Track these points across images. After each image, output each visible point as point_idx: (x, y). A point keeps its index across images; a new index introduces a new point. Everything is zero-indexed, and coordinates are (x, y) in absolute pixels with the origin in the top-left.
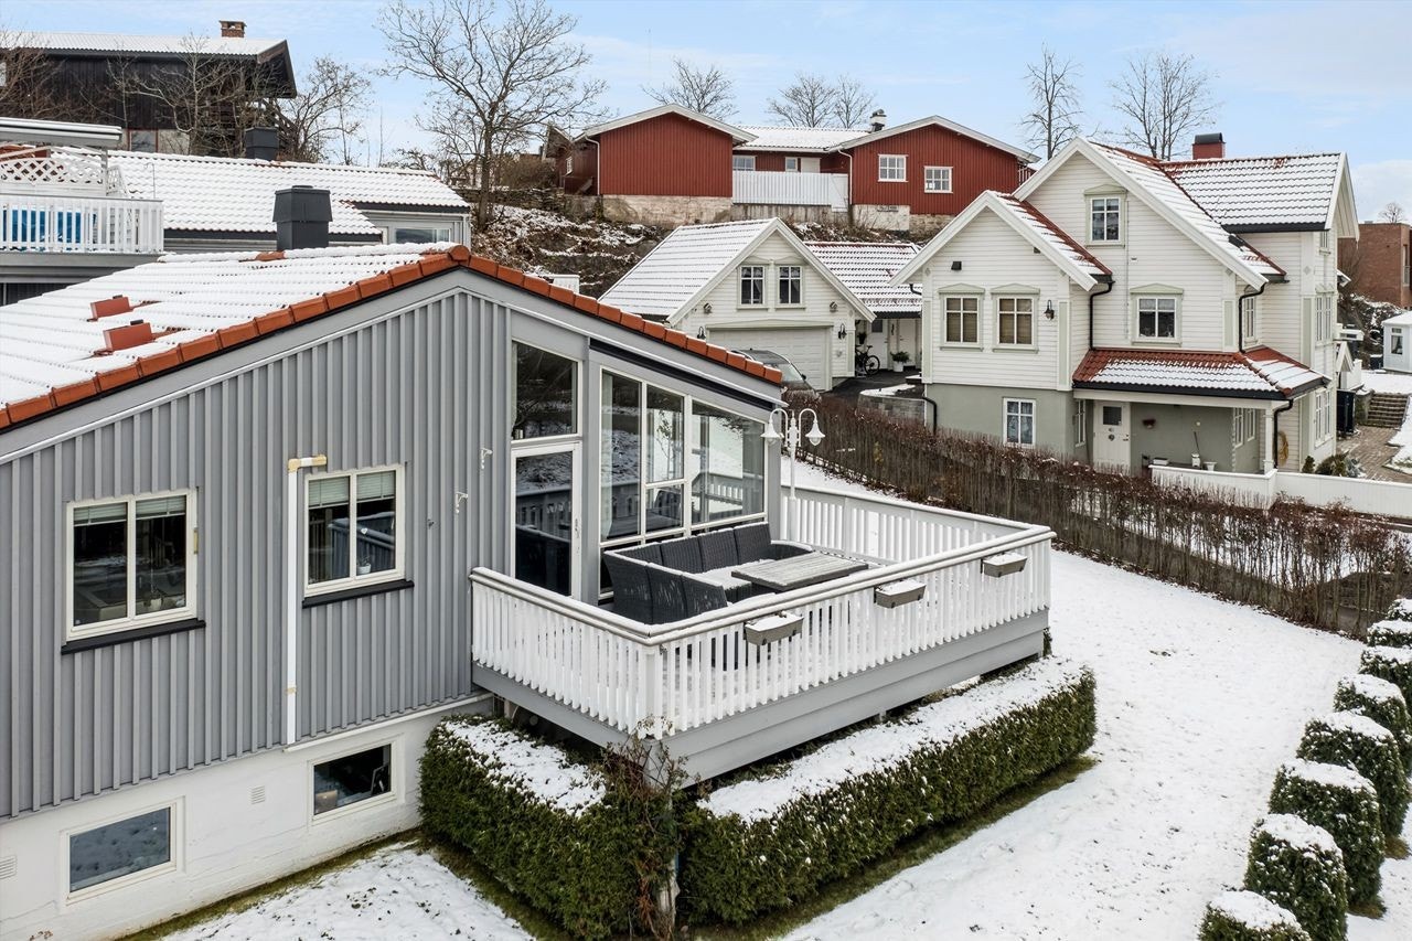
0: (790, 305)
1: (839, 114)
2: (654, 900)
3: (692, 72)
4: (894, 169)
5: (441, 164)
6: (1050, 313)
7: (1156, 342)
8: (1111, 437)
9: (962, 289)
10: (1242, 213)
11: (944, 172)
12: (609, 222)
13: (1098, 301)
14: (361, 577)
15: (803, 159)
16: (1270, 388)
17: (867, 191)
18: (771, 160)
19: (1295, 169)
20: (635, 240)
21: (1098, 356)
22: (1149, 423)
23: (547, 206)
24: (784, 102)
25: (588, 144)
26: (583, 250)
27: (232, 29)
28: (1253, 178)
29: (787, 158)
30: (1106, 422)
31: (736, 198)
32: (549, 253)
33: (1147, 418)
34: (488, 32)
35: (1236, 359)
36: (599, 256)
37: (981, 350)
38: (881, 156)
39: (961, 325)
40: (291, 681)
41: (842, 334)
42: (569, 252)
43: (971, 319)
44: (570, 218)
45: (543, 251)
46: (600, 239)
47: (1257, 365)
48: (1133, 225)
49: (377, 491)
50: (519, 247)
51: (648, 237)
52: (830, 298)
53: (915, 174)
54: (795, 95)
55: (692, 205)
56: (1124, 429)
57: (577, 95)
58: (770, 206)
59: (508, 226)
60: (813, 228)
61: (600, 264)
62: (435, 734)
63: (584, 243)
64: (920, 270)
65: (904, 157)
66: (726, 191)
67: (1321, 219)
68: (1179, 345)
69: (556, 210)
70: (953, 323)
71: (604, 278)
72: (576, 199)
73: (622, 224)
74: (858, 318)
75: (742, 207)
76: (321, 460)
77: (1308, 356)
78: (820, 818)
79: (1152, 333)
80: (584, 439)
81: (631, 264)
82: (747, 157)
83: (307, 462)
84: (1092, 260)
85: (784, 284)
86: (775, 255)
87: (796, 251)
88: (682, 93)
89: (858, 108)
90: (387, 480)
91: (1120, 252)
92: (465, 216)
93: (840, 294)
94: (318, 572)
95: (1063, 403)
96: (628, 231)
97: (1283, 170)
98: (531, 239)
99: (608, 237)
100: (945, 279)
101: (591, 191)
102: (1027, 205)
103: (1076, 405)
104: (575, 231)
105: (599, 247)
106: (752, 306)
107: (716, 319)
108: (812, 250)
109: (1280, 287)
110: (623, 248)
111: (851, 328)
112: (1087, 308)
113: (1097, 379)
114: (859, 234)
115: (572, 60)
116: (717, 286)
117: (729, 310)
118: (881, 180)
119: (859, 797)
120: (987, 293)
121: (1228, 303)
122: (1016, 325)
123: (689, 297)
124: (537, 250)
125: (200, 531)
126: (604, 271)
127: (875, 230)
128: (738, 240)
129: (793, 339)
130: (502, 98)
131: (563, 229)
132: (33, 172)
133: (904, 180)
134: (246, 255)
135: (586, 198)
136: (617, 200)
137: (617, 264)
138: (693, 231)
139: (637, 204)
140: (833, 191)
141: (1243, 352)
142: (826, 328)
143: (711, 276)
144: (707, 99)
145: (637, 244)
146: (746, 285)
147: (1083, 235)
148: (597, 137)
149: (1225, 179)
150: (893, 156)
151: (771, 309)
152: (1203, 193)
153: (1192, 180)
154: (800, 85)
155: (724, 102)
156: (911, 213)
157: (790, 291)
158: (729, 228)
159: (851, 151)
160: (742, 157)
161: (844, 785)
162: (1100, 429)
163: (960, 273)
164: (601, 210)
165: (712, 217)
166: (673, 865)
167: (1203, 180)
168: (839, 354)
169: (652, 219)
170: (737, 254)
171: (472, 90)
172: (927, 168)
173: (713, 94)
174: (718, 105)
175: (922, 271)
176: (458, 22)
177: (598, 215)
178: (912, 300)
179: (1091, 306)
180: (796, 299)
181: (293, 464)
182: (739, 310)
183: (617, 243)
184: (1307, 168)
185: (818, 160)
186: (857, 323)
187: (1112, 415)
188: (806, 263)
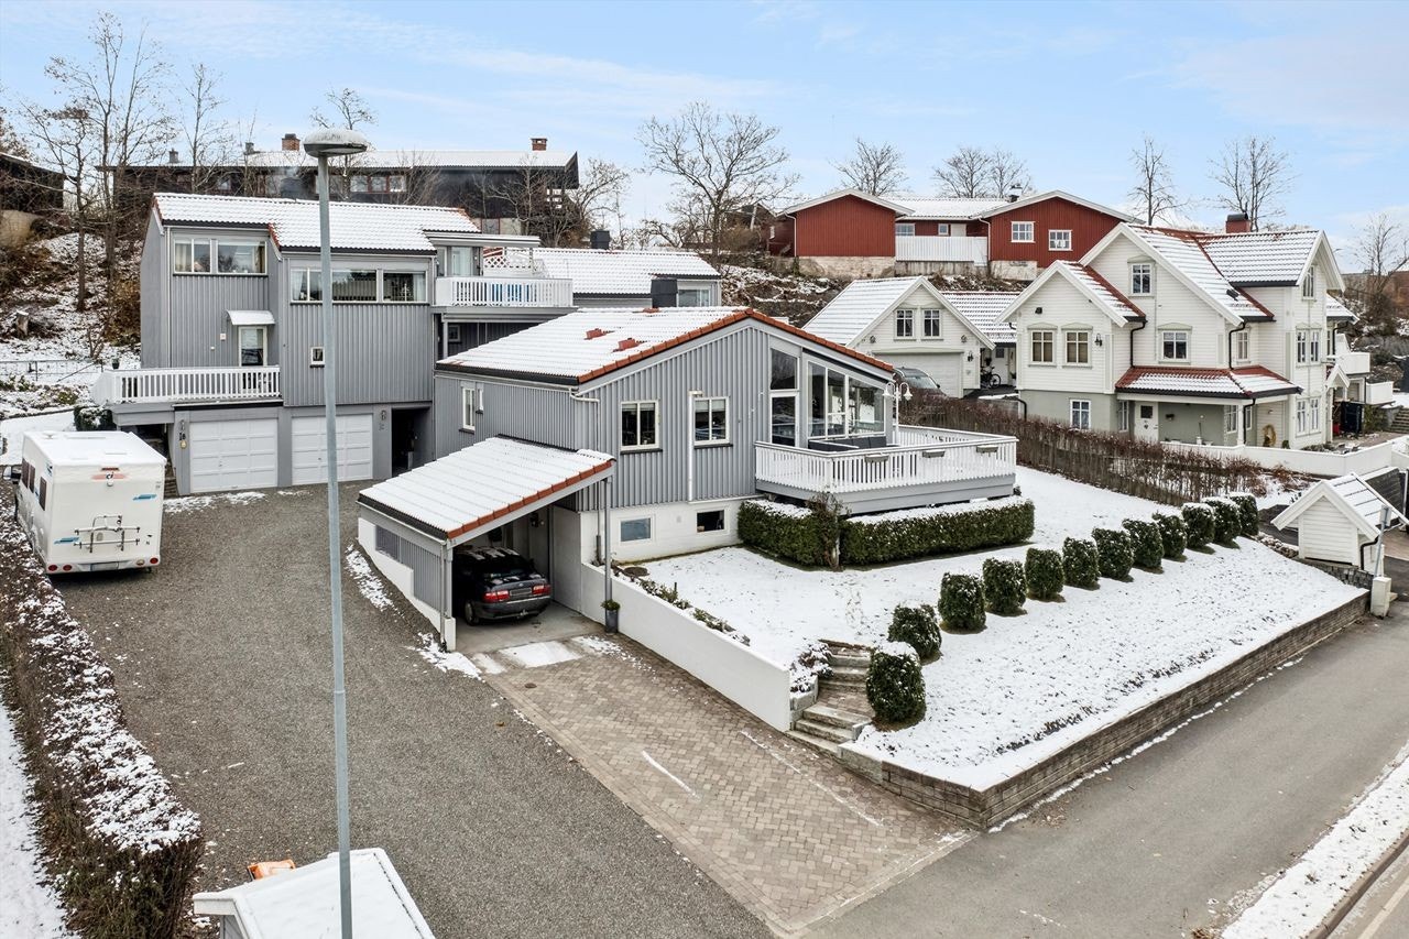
0: (932, 337)
1: (995, 178)
2: (830, 553)
3: (869, 146)
4: (1024, 232)
5: (674, 229)
6: (1099, 342)
7: (1175, 362)
8: (1146, 427)
9: (1042, 326)
10: (1244, 274)
11: (1065, 234)
12: (803, 276)
13: (1137, 335)
14: (712, 441)
15: (952, 226)
16: (1239, 391)
17: (1001, 251)
18: (927, 227)
19: (1286, 242)
20: (823, 290)
21: (1135, 371)
22: (1171, 416)
23: (758, 265)
24: (947, 169)
25: (787, 220)
26: (785, 297)
27: (539, 144)
28: (1257, 248)
29: (940, 225)
30: (1143, 416)
31: (898, 257)
32: (761, 300)
33: (1169, 413)
34: (715, 139)
35: (1223, 373)
36: (796, 302)
37: (1055, 367)
38: (1013, 223)
39: (1042, 351)
40: (691, 476)
41: (970, 358)
42: (775, 299)
43: (1048, 346)
44: (775, 274)
45: (756, 298)
46: (797, 289)
47: (1235, 376)
48: (1159, 284)
49: (719, 407)
50: (740, 296)
51: (832, 287)
52: (962, 332)
53: (1041, 235)
54: (956, 163)
55: (865, 263)
56: (1154, 421)
57: (780, 185)
58: (926, 262)
59: (731, 281)
60: (958, 279)
61: (798, 307)
62: (743, 504)
63: (785, 292)
64: (1015, 313)
65: (1032, 223)
66: (891, 252)
67: (1294, 278)
68: (1189, 363)
69: (765, 268)
70: (1037, 349)
71: (800, 317)
72: (779, 259)
73: (812, 278)
74: (983, 347)
75: (904, 264)
76: (700, 392)
77: (1288, 372)
78: (894, 530)
79: (1171, 356)
80: (800, 391)
81: (820, 308)
82: (907, 225)
83: (696, 393)
84: (1131, 306)
85: (927, 322)
86: (921, 302)
87: (936, 299)
88: (860, 164)
89: (1011, 173)
90: (722, 403)
91: (1151, 301)
92: (718, 281)
93: (968, 330)
94: (698, 437)
95: (1108, 403)
96: (817, 283)
97: (1278, 243)
98: (748, 290)
99: (803, 287)
100: (1032, 320)
101: (790, 254)
102: (1089, 270)
103: (1120, 405)
104: (779, 283)
105: (796, 295)
106: (904, 337)
107: (880, 346)
108: (949, 298)
109: (1268, 324)
110: (814, 296)
111: (977, 354)
112: (1129, 339)
113: (1131, 386)
114: (994, 284)
115: (775, 159)
116: (879, 324)
117: (888, 341)
118: (1013, 241)
119: (911, 526)
120: (1059, 329)
121: (1220, 336)
122: (1078, 351)
123: (860, 331)
124: (752, 298)
125: (660, 416)
126: (803, 312)
127: (1007, 280)
128: (895, 292)
129: (934, 361)
130: (726, 186)
131: (770, 282)
132: (499, 263)
133: (1032, 241)
134: (635, 309)
135: (786, 259)
136: (810, 260)
137: (809, 308)
138: (864, 284)
139: (824, 263)
140: (975, 250)
141: (1232, 369)
142: (959, 354)
143: (875, 317)
144: (882, 168)
145: (824, 293)
146: (900, 323)
147: (1125, 287)
148: (794, 214)
149: (1238, 249)
150: (1022, 223)
151: (918, 340)
152: (1222, 259)
153: (1216, 249)
154: (961, 156)
155: (896, 171)
156: (1038, 267)
157: (932, 328)
158: (891, 282)
159: (989, 219)
160: (904, 224)
161: (905, 520)
162: (1139, 421)
163: (1042, 315)
164: (797, 268)
165: (880, 272)
166: (837, 541)
167: (1223, 249)
168: (969, 372)
169: (835, 274)
170: (893, 301)
171: (702, 180)
172: (1050, 231)
173: (887, 164)
174: (891, 174)
175: (1017, 313)
176: (693, 133)
177: (795, 271)
178: (1012, 334)
179: (1132, 338)
180: (936, 333)
181: (691, 393)
182: (895, 340)
183: (810, 292)
184: (1295, 242)
185: (964, 226)
186: (982, 350)
187: (1147, 412)
188: (943, 308)
